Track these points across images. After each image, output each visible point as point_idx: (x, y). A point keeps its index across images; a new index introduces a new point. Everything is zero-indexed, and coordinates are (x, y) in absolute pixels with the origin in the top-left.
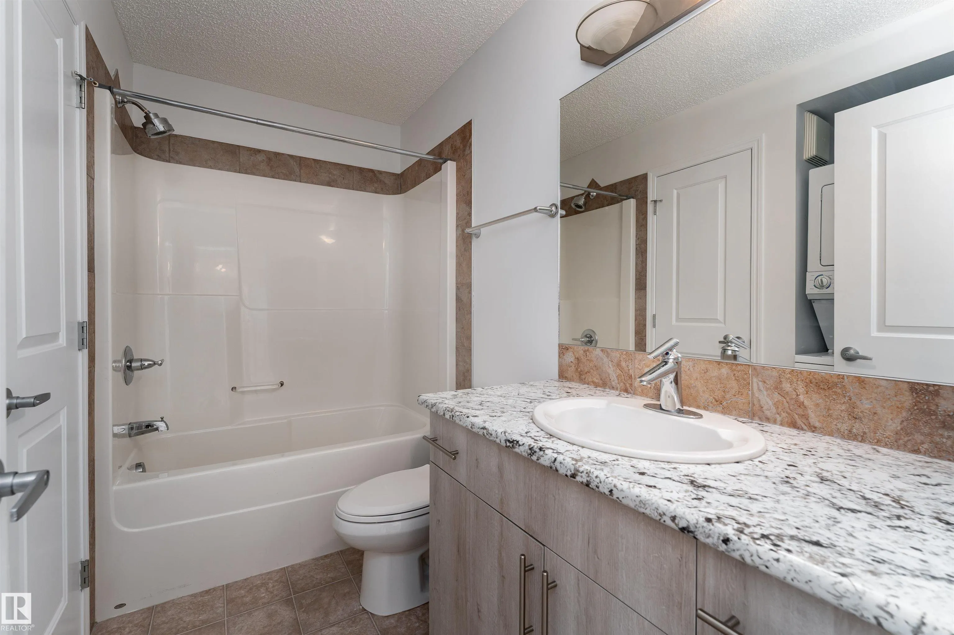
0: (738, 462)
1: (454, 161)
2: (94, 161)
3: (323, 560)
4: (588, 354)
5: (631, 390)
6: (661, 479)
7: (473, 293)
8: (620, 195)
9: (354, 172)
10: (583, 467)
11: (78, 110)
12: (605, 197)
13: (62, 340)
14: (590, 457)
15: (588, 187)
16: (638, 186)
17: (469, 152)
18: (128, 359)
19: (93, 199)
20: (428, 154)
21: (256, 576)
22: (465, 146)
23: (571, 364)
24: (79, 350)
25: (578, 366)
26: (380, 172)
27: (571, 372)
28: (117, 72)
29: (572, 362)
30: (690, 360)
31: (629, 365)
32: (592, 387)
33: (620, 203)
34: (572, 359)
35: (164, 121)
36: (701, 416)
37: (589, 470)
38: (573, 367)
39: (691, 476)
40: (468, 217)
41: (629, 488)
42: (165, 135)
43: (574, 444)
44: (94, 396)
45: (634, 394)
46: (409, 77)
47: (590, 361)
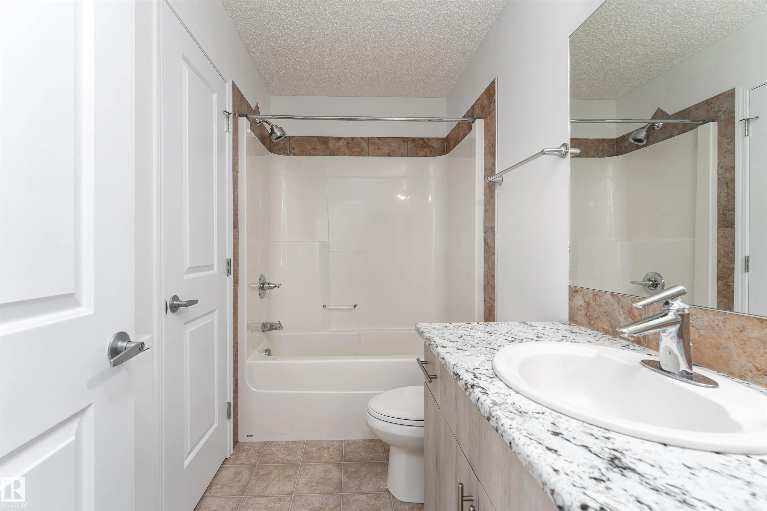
0: (718, 453)
1: (482, 119)
2: (238, 162)
3: (370, 442)
4: (597, 298)
5: (644, 342)
6: (574, 445)
7: (497, 236)
8: (695, 121)
9: (408, 142)
10: (496, 412)
11: (227, 133)
12: (675, 126)
13: (216, 270)
14: (514, 404)
15: (652, 118)
16: (721, 106)
17: (493, 108)
18: (261, 282)
19: (238, 185)
20: (464, 117)
21: (324, 441)
22: (490, 104)
23: (581, 308)
24: (227, 276)
25: (587, 311)
26: (429, 139)
27: (580, 316)
28: (257, 104)
29: (581, 306)
30: (720, 314)
31: (642, 314)
32: (600, 334)
33: (695, 130)
34: (582, 303)
35: (281, 129)
36: (715, 384)
37: (499, 416)
38: (583, 311)
39: (621, 452)
40: (493, 167)
41: (524, 445)
42: (282, 138)
43: (511, 389)
44: (238, 304)
45: (648, 347)
46: (444, 55)
47: (600, 306)
